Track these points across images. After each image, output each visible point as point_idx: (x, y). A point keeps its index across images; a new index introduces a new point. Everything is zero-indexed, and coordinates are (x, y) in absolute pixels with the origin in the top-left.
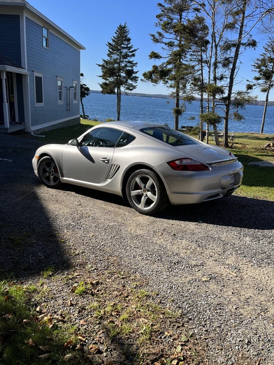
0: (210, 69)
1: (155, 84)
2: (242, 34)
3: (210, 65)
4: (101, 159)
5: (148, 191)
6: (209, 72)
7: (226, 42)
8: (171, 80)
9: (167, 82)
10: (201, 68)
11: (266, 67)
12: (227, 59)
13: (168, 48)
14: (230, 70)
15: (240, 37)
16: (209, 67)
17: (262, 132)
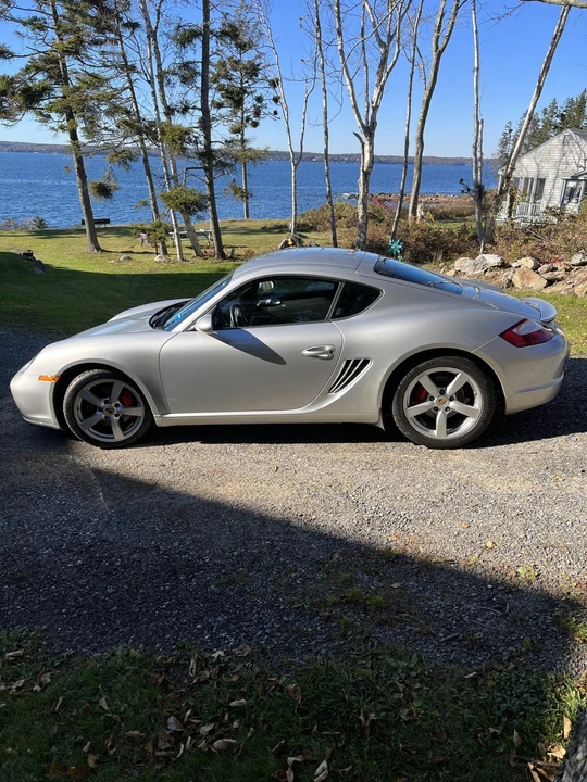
0: (153, 87)
1: (10, 123)
2: (208, 12)
3: (152, 78)
4: (306, 352)
5: (451, 399)
6: (154, 93)
7: (179, 27)
8: (57, 111)
9: (49, 117)
10: (128, 84)
11: (230, 80)
12: (186, 65)
13: (31, 34)
14: (199, 91)
15: (206, 17)
16: (151, 82)
17: (248, 217)
